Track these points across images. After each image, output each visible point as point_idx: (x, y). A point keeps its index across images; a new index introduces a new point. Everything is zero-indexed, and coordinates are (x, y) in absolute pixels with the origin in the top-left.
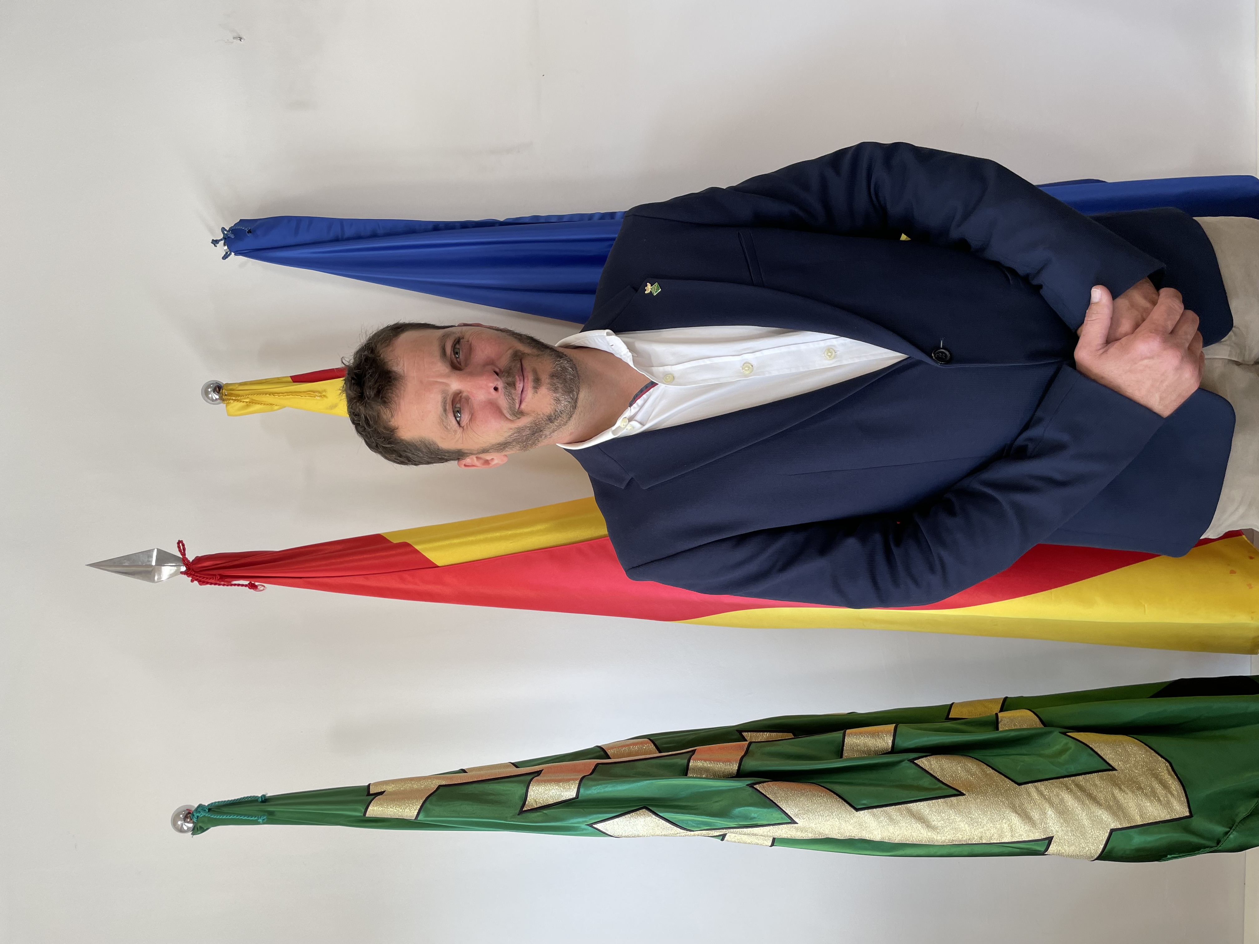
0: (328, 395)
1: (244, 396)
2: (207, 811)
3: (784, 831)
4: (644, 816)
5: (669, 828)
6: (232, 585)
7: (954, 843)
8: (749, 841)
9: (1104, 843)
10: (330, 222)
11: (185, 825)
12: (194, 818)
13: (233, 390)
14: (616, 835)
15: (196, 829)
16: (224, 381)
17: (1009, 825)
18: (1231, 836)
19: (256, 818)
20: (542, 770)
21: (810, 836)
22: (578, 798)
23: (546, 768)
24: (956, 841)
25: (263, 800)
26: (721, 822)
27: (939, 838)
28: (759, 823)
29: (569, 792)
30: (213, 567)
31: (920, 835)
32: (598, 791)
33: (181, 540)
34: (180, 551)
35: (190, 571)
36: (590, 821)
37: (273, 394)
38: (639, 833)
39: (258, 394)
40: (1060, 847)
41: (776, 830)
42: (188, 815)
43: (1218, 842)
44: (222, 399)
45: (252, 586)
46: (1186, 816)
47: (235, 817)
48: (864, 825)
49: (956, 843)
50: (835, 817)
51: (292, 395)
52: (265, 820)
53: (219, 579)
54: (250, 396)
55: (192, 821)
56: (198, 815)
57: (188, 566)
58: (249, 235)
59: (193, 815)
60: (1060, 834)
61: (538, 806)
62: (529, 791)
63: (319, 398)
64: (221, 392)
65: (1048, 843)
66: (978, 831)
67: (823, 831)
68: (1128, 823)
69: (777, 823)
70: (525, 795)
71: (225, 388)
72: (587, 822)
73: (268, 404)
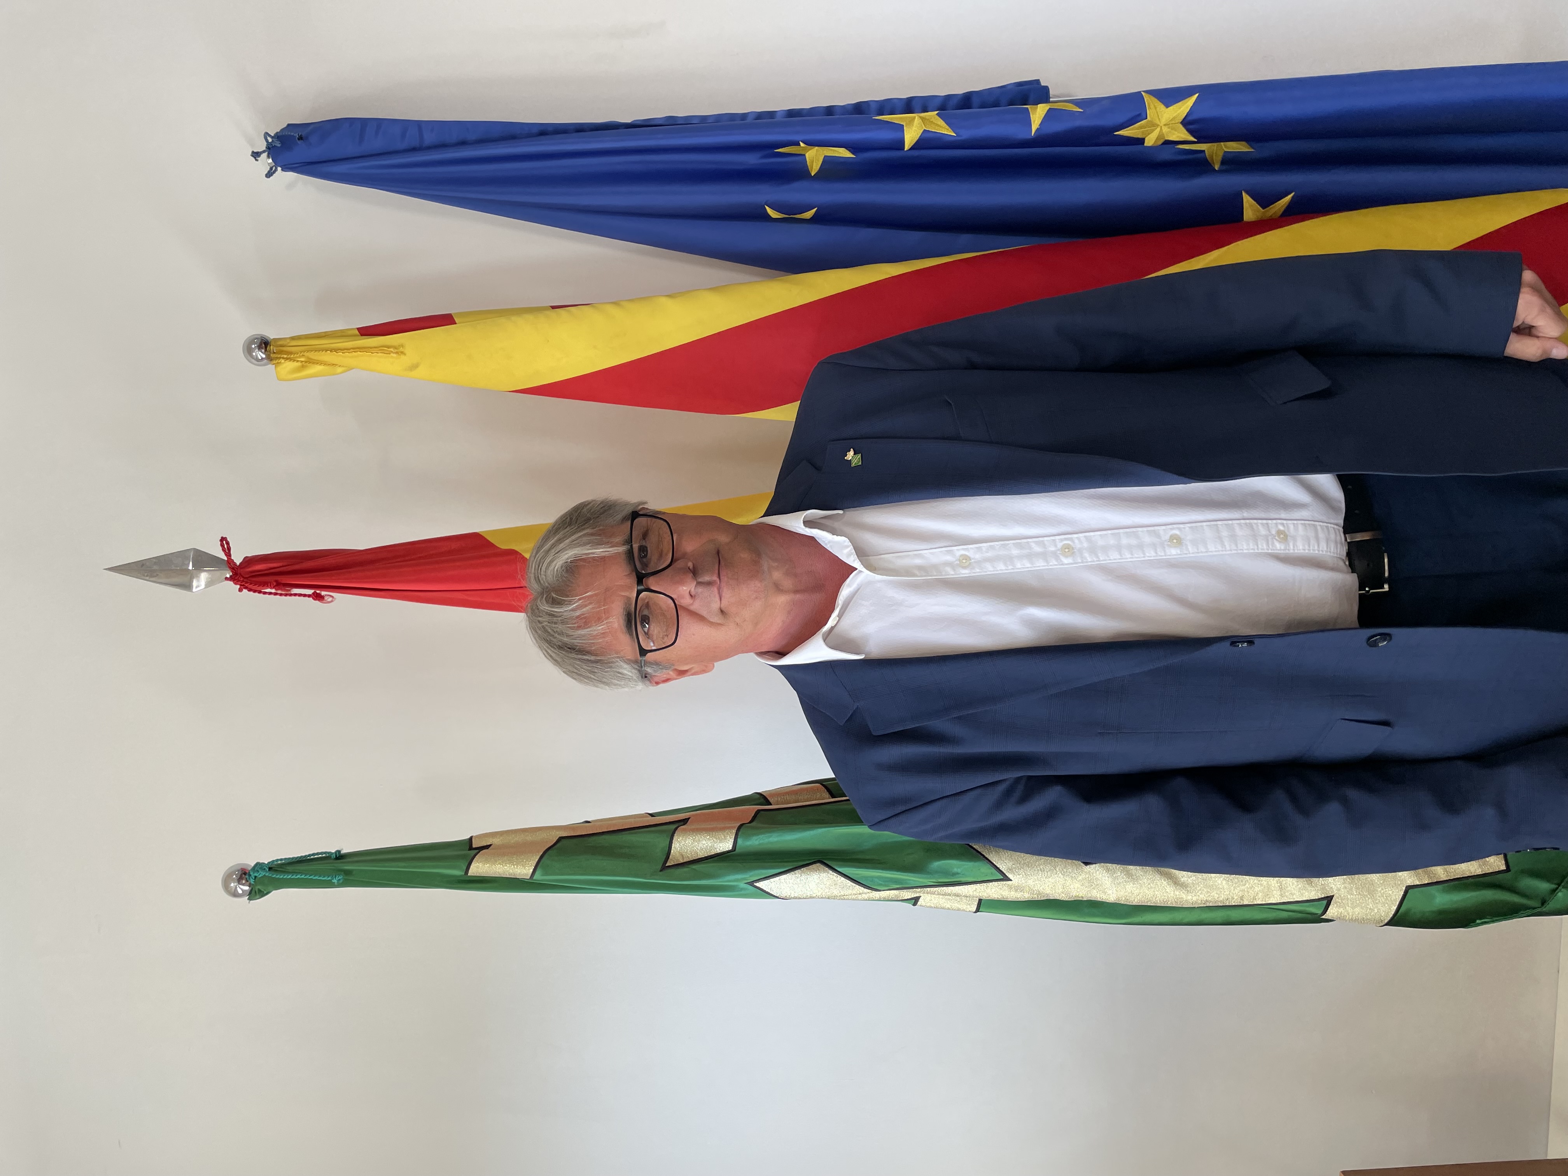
0: (406, 351)
1: (298, 353)
2: (268, 870)
3: (993, 890)
4: (818, 871)
5: (849, 887)
6: (291, 595)
7: (1208, 905)
8: (948, 906)
9: (1398, 903)
10: (405, 125)
11: (240, 888)
12: (251, 879)
13: (284, 346)
14: (783, 895)
15: (253, 892)
16: (271, 335)
18: (1560, 894)
19: (330, 878)
20: (689, 818)
21: (1026, 896)
22: (735, 851)
23: (693, 815)
24: (1211, 901)
25: (338, 856)
26: (914, 879)
27: (1189, 898)
28: (964, 880)
29: (725, 844)
30: (266, 572)
31: (1165, 895)
32: (761, 842)
33: (224, 536)
34: (224, 550)
35: (238, 577)
36: (751, 878)
37: (336, 350)
38: (811, 893)
39: (316, 351)
40: (1342, 909)
41: (984, 889)
42: (243, 874)
43: (1543, 902)
44: (269, 359)
45: (318, 597)
46: (1502, 870)
47: (303, 877)
48: (1095, 883)
49: (1211, 905)
50: (1058, 873)
51: (360, 352)
52: (341, 881)
53: (275, 586)
54: (305, 354)
55: (248, 883)
56: (256, 874)
57: (235, 570)
58: (299, 142)
59: (250, 875)
60: (1343, 892)
61: (685, 861)
62: (673, 842)
63: (395, 355)
64: (268, 349)
65: (1327, 904)
66: (1238, 889)
67: (1043, 889)
68: (1429, 880)
69: (986, 879)
70: (669, 848)
71: (273, 344)
72: (747, 880)
73: (329, 365)
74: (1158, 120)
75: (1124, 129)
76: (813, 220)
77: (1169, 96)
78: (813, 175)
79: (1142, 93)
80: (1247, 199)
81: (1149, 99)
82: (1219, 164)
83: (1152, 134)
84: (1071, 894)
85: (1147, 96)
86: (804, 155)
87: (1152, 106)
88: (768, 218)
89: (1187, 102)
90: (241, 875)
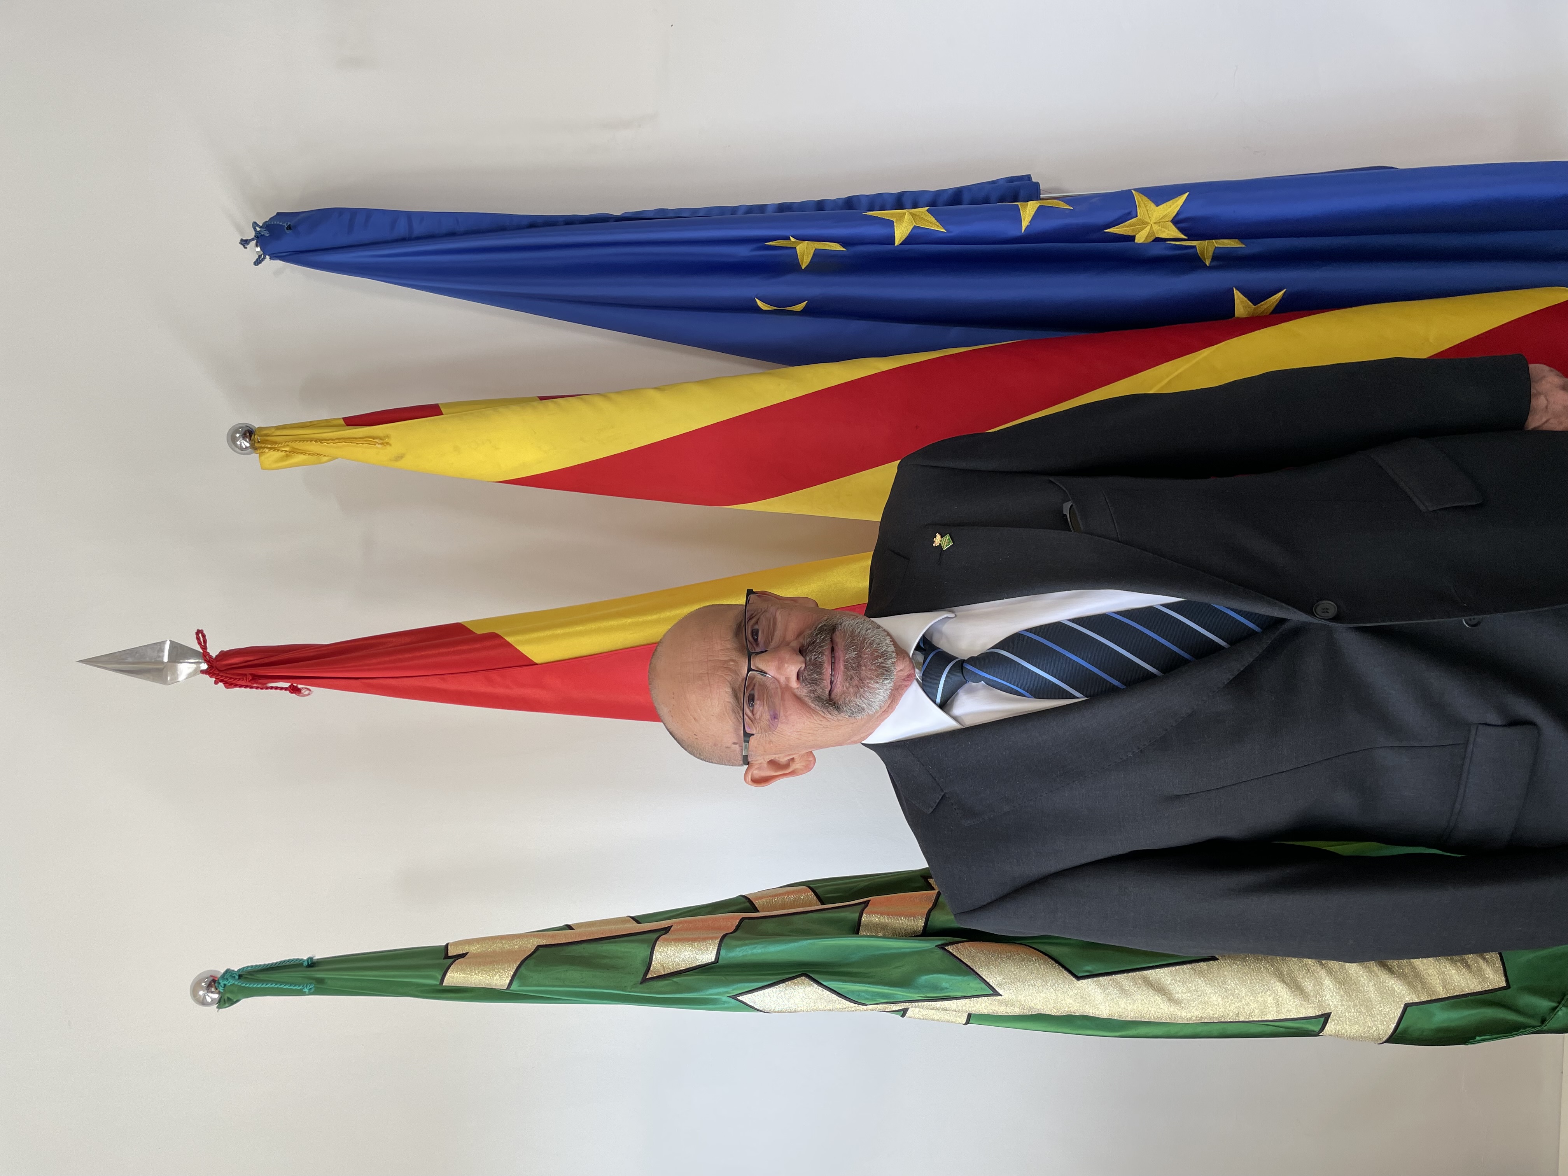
0: (391, 442)
1: (282, 443)
2: (237, 978)
3: (983, 1005)
4: (803, 986)
5: (835, 1001)
6: (267, 688)
7: (1203, 1021)
8: (937, 1018)
9: (1396, 1021)
10: (394, 216)
11: (209, 996)
12: (220, 987)
13: (268, 436)
14: (767, 1010)
15: (222, 1001)
16: (255, 423)
17: (1274, 998)
18: (1560, 1013)
19: (300, 987)
20: (671, 926)
21: (1017, 1011)
22: (718, 962)
23: (676, 923)
24: (1206, 1018)
25: (310, 963)
26: (901, 994)
27: (1184, 1014)
28: (952, 994)
29: (707, 955)
30: (244, 664)
31: (1159, 1011)
32: (744, 953)
33: (200, 629)
34: (200, 643)
35: (213, 670)
36: (734, 992)
37: (321, 440)
38: (796, 1007)
39: (300, 441)
40: (1339, 1027)
41: (973, 1004)
42: (213, 983)
43: (1543, 1021)
44: (254, 448)
45: (294, 690)
46: (1502, 987)
47: (273, 986)
48: (1087, 998)
49: (1206, 1021)
50: (1049, 988)
51: (345, 442)
52: (312, 990)
53: (251, 680)
54: (290, 443)
55: (217, 991)
56: (225, 982)
57: (211, 663)
58: (288, 232)
59: (219, 983)
60: (1340, 1009)
61: (666, 972)
62: (655, 953)
63: (380, 446)
64: (252, 438)
65: (1324, 1021)
66: (1234, 1005)
67: (1034, 1004)
68: (1428, 997)
69: (976, 994)
70: (650, 958)
71: (258, 433)
72: (729, 993)
73: (314, 454)
74: (1148, 218)
75: (1114, 226)
76: (804, 312)
77: (1159, 195)
78: (803, 268)
79: (1133, 191)
80: (1238, 296)
81: (1139, 198)
82: (1210, 260)
83: (1143, 231)
84: (1063, 1010)
85: (1137, 195)
86: (796, 248)
87: (1142, 204)
88: (758, 310)
89: (1177, 201)
90: (210, 983)
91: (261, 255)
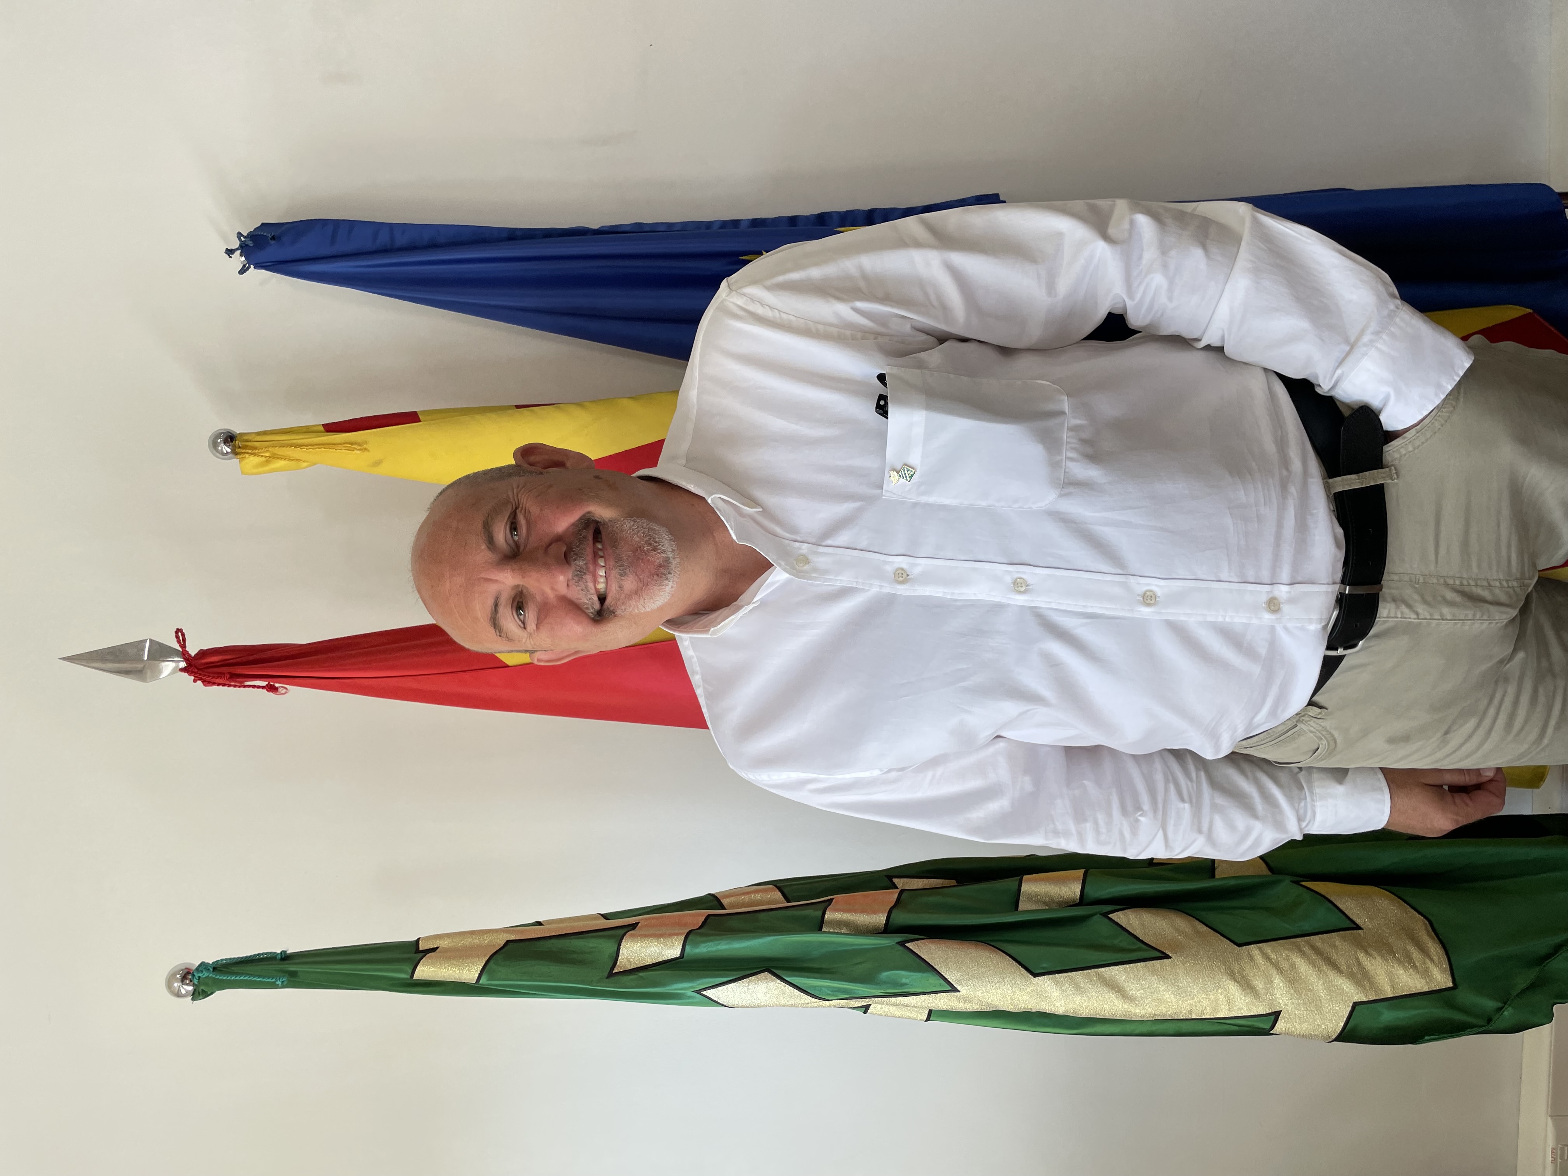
0: (370, 447)
1: (262, 449)
2: (212, 970)
3: (942, 1001)
4: (766, 981)
5: (797, 996)
6: (245, 686)
7: (1156, 1018)
8: (898, 1014)
9: (1345, 1019)
10: (377, 227)
11: (183, 988)
12: (195, 979)
13: (249, 441)
14: (731, 1004)
15: (197, 993)
16: (237, 430)
17: (1225, 996)
18: (1506, 1013)
19: (274, 980)
20: (639, 923)
21: (975, 1007)
22: (683, 958)
23: (642, 919)
24: (1159, 1015)
25: (283, 957)
26: (865, 989)
27: (1138, 1011)
28: (912, 990)
29: (672, 950)
30: (222, 663)
31: (1113, 1008)
32: (709, 949)
33: (179, 628)
34: (179, 642)
35: (192, 668)
36: (698, 986)
37: (300, 446)
38: (759, 1002)
39: (280, 447)
40: (1289, 1025)
41: (932, 1000)
42: (186, 975)
43: (1489, 1021)
44: (235, 453)
45: (271, 689)
46: (1449, 988)
47: (246, 978)
48: (1043, 995)
49: (1159, 1018)
51: (324, 448)
52: (285, 983)
53: (229, 678)
54: (270, 449)
55: (192, 983)
56: (200, 975)
57: (190, 661)
58: (272, 242)
59: (193, 976)
60: (1290, 1008)
61: (632, 967)
62: (621, 948)
63: (358, 452)
64: (233, 443)
65: (1274, 1019)
66: (1186, 1003)
67: (992, 1001)
68: (1376, 996)
69: (934, 990)
70: (616, 953)
71: (239, 438)
72: (695, 988)
73: (293, 460)
84: (1020, 1006)
91: (246, 264)
